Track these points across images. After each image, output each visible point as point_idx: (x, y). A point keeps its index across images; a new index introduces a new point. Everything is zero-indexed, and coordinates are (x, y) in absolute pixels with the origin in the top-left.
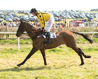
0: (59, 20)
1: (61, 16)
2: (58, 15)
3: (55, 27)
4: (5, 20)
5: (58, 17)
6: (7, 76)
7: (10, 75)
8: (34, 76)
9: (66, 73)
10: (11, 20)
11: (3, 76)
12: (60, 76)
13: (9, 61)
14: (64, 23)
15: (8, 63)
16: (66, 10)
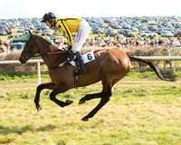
4: (159, 34)
10: (170, 34)
13: (170, 109)
15: (170, 113)
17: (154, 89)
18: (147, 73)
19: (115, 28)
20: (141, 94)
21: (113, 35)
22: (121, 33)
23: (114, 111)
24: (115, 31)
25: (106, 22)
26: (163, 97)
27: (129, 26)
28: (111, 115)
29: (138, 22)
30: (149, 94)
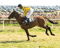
0: (53, 12)
1: (54, 9)
2: (52, 8)
3: (50, 16)
4: (20, 11)
5: (52, 10)
6: (22, 45)
7: (23, 45)
8: (38, 45)
9: (58, 44)
11: (19, 45)
12: (54, 45)
13: (23, 36)
14: (56, 14)
15: (22, 38)
16: (57, 6)
17: (17, 30)
18: (15, 24)
19: (5, 9)
20: (13, 31)
21: (5, 12)
22: (7, 11)
23: (4, 37)
24: (5, 10)
25: (2, 7)
26: (21, 32)
27: (10, 9)
28: (3, 38)
29: (13, 7)
30: (16, 32)
